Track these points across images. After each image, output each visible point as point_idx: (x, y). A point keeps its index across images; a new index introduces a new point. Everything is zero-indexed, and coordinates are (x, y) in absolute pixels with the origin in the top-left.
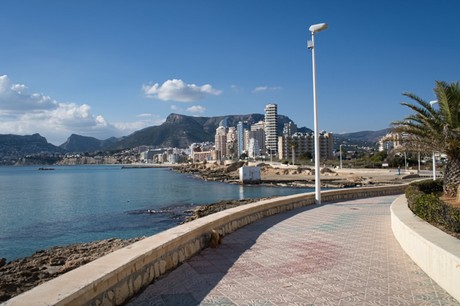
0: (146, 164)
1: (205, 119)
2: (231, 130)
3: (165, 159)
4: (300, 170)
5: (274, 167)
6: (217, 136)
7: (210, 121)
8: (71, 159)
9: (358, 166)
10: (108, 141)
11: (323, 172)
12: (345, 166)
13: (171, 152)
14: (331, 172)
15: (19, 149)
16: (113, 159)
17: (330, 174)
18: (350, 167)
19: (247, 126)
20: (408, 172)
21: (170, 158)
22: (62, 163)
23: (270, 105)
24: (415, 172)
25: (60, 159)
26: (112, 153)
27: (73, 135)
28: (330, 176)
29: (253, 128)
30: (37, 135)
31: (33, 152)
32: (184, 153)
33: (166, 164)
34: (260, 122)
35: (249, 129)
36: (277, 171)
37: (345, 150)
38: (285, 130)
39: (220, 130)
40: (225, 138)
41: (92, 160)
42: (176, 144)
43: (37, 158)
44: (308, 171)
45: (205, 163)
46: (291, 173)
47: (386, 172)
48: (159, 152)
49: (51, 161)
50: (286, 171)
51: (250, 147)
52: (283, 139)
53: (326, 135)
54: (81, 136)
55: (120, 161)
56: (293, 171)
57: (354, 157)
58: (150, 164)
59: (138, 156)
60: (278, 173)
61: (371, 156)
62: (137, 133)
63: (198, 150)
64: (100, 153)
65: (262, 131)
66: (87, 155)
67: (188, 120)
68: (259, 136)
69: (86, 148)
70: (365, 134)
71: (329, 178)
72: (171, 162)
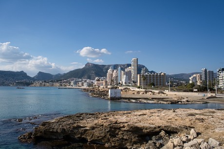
0: (74, 87)
1: (104, 66)
2: (115, 71)
3: (83, 85)
4: (146, 92)
5: (132, 90)
6: (108, 74)
7: (106, 67)
8: (37, 83)
9: (179, 90)
10: (56, 75)
11: (159, 93)
12: (172, 90)
13: (85, 81)
14: (163, 93)
15: (13, 78)
16: (58, 84)
17: (163, 95)
18: (175, 91)
19: (123, 69)
20: (209, 95)
21: (85, 84)
22: (33, 85)
23: (134, 59)
24: (214, 95)
25: (32, 84)
26: (57, 81)
27: (40, 72)
28: (163, 96)
29: (126, 70)
30: (23, 71)
31: (20, 80)
32: (92, 82)
33: (83, 87)
34: (130, 67)
35: (124, 71)
36: (134, 92)
37: (172, 82)
38: (142, 72)
39: (110, 71)
40: (112, 75)
41: (47, 84)
42: (89, 78)
43: (21, 83)
44: (150, 93)
45: (99, 87)
46: (141, 94)
47: (196, 94)
48: (80, 81)
49: (28, 84)
50: (138, 92)
51: (124, 79)
52: (140, 76)
53: (162, 74)
54: (43, 73)
55: (61, 85)
56: (142, 93)
57: (177, 86)
58: (75, 87)
59: (70, 83)
60: (134, 93)
61: (186, 85)
62: (71, 72)
63: (98, 80)
64: (52, 81)
65: (130, 71)
66: (45, 82)
67: (96, 66)
68: (128, 74)
69: (45, 79)
70: (182, 75)
71: (162, 97)
72: (85, 86)
